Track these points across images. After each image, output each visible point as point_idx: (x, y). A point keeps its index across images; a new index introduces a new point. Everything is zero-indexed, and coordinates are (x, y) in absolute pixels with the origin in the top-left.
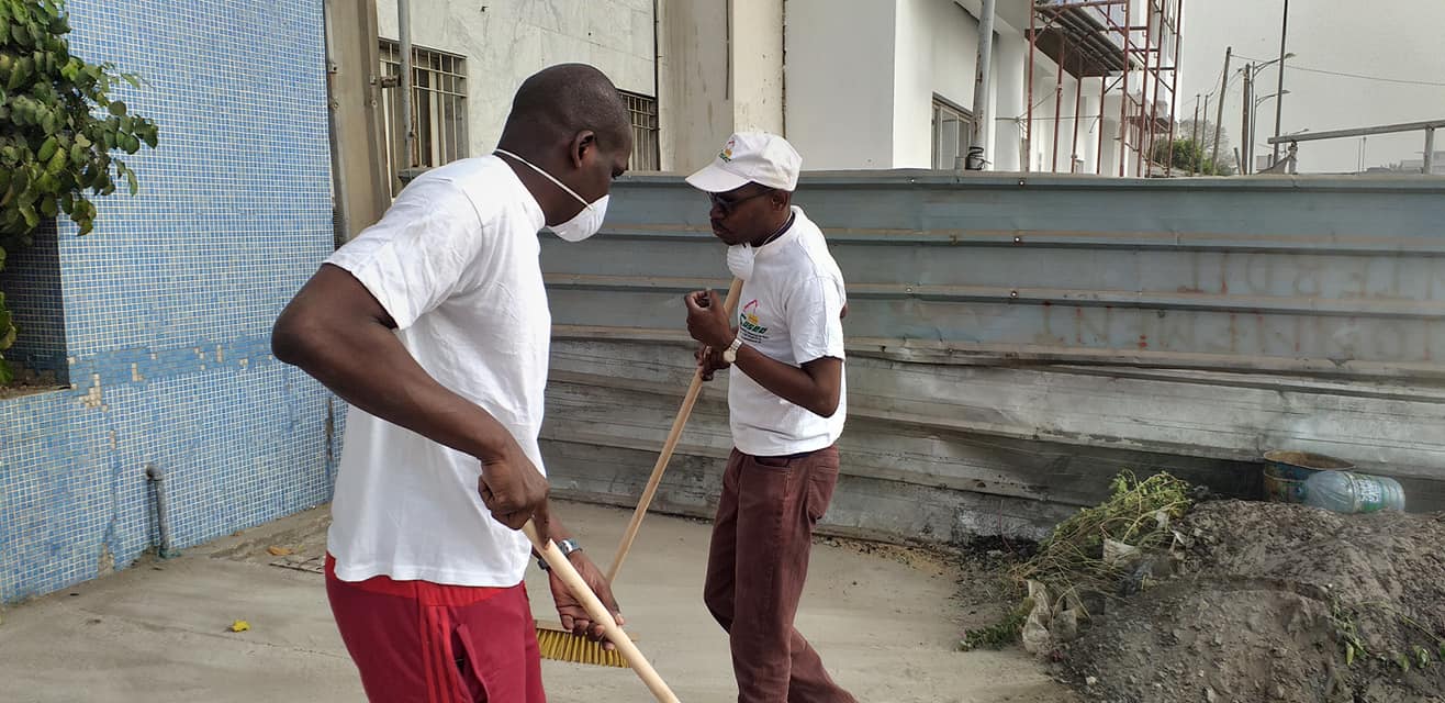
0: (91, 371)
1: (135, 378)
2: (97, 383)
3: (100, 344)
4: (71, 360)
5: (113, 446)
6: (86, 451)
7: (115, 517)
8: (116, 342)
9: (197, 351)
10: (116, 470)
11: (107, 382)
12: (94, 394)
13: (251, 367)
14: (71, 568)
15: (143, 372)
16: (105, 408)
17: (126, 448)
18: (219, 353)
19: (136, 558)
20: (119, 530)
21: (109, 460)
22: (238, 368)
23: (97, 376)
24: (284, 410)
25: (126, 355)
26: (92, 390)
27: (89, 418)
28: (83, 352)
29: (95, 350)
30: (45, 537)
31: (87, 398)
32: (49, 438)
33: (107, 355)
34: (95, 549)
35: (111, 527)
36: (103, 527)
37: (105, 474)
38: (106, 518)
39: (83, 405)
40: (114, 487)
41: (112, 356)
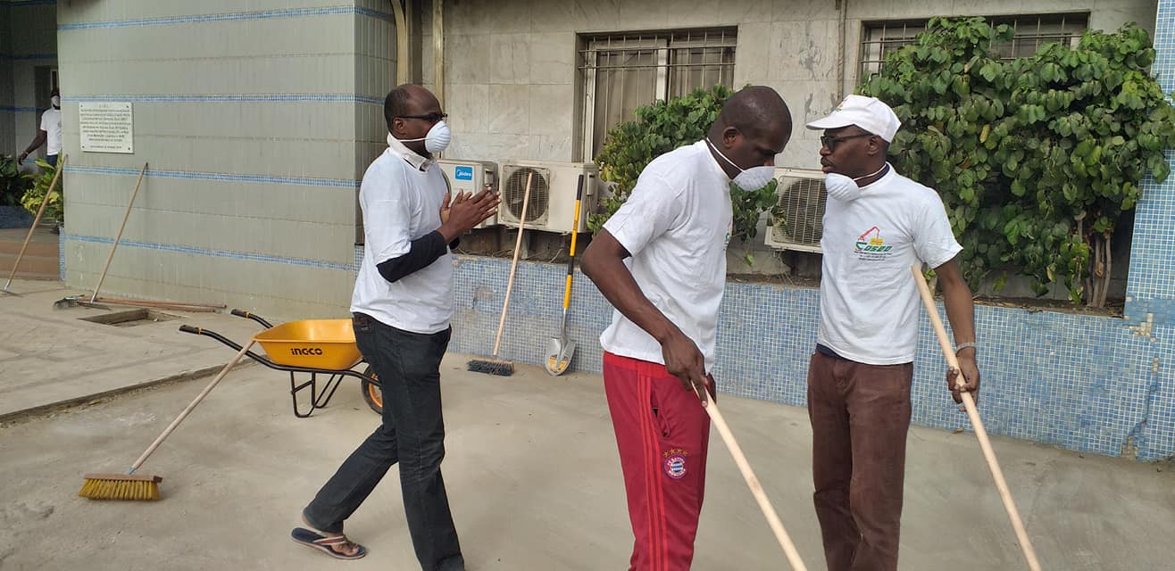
0: (1146, 310)
2: (1150, 320)
3: (1159, 292)
4: (1128, 299)
5: (1155, 369)
6: (1127, 366)
7: (1145, 421)
10: (1154, 389)
11: (1159, 321)
12: (1143, 327)
14: (1096, 439)
16: (1152, 340)
17: (1168, 374)
19: (1160, 459)
20: (1147, 431)
21: (1148, 378)
23: (1151, 315)
26: (1143, 324)
27: (1136, 343)
28: (1141, 295)
29: (1152, 296)
30: (1078, 411)
31: (1138, 328)
32: (1096, 348)
33: (1165, 301)
34: (1122, 436)
35: (1139, 426)
36: (1132, 424)
37: (1142, 387)
38: (1137, 419)
39: (1132, 332)
40: (1149, 399)
41: (1169, 302)
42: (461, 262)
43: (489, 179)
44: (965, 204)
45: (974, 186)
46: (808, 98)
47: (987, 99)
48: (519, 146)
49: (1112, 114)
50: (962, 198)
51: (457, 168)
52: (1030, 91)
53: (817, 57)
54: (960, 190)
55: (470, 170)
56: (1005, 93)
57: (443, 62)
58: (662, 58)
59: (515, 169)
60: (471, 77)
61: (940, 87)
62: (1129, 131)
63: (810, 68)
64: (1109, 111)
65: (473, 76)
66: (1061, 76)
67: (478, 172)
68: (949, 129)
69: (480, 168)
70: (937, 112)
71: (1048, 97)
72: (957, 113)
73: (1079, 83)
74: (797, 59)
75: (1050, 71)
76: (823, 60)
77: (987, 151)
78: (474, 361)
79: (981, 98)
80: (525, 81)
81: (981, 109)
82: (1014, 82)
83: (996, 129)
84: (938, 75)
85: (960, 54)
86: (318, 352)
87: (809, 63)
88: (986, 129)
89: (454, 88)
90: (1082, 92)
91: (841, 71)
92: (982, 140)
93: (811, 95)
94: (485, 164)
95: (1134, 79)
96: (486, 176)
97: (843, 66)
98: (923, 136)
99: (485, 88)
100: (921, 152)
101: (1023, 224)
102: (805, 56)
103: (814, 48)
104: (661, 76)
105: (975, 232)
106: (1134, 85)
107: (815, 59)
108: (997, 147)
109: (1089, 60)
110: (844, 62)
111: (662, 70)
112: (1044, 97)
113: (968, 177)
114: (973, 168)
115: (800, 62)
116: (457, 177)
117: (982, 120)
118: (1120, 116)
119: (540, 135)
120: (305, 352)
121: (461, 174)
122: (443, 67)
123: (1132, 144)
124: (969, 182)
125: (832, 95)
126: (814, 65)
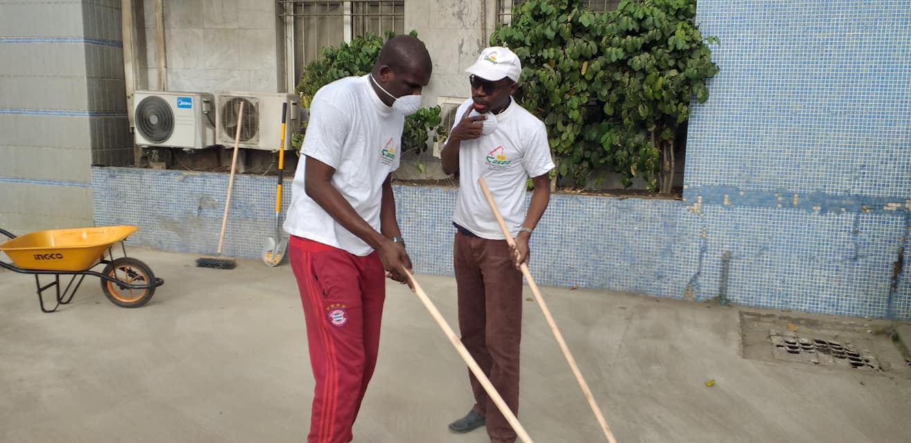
0: (697, 194)
1: (726, 203)
2: (700, 201)
3: (705, 181)
4: (685, 187)
5: (704, 236)
6: (686, 234)
7: (699, 273)
8: (716, 181)
9: (776, 195)
10: (704, 250)
11: (706, 202)
12: (696, 206)
13: (823, 211)
14: (667, 289)
15: (732, 200)
16: (702, 215)
17: (712, 239)
18: (795, 199)
19: (710, 299)
20: (701, 280)
21: (700, 242)
22: (810, 211)
23: (700, 197)
24: (851, 246)
25: (722, 189)
26: (695, 204)
27: (691, 218)
28: (693, 183)
29: (701, 184)
30: (655, 268)
31: (692, 207)
32: (665, 223)
33: (709, 187)
34: (684, 285)
35: (695, 277)
36: (690, 275)
37: (696, 249)
38: (693, 272)
39: (688, 210)
40: (701, 257)
41: (712, 188)
42: (186, 177)
43: (206, 106)
44: (573, 122)
45: (580, 107)
46: (460, 42)
47: (585, 41)
48: (232, 80)
49: (670, 54)
50: (571, 117)
51: (179, 99)
52: (614, 37)
53: (466, 10)
54: (569, 111)
55: (189, 100)
56: (598, 39)
57: (163, 10)
58: (347, 9)
59: (229, 99)
60: (187, 22)
61: (550, 34)
62: (681, 65)
63: (460, 18)
64: (667, 51)
65: (190, 22)
66: (633, 26)
67: (196, 101)
68: (560, 65)
69: (198, 98)
70: (549, 53)
71: (626, 42)
72: (564, 53)
73: (647, 31)
74: (450, 11)
75: (627, 23)
76: (470, 12)
77: (587, 81)
78: (201, 259)
79: (581, 41)
80: (235, 26)
81: (582, 48)
82: (604, 29)
83: (593, 66)
84: (548, 25)
85: (564, 7)
86: (59, 256)
87: (460, 15)
88: (585, 64)
89: (173, 32)
90: (649, 37)
91: (483, 22)
92: (583, 73)
93: (463, 40)
94: (203, 95)
95: (683, 28)
96: (204, 104)
97: (485, 18)
98: (539, 71)
99: (200, 32)
100: (539, 84)
101: (614, 136)
102: (456, 9)
103: (462, 4)
104: (347, 23)
105: (582, 143)
106: (683, 32)
107: (464, 12)
108: (594, 78)
109: (651, 14)
110: (485, 15)
111: (347, 18)
112: (623, 41)
113: (575, 102)
114: (578, 94)
115: (453, 14)
116: (179, 107)
117: (582, 58)
118: (673, 55)
119: (250, 71)
120: (47, 257)
121: (182, 103)
122: (163, 14)
123: (682, 75)
124: (575, 105)
125: (478, 40)
126: (464, 17)
